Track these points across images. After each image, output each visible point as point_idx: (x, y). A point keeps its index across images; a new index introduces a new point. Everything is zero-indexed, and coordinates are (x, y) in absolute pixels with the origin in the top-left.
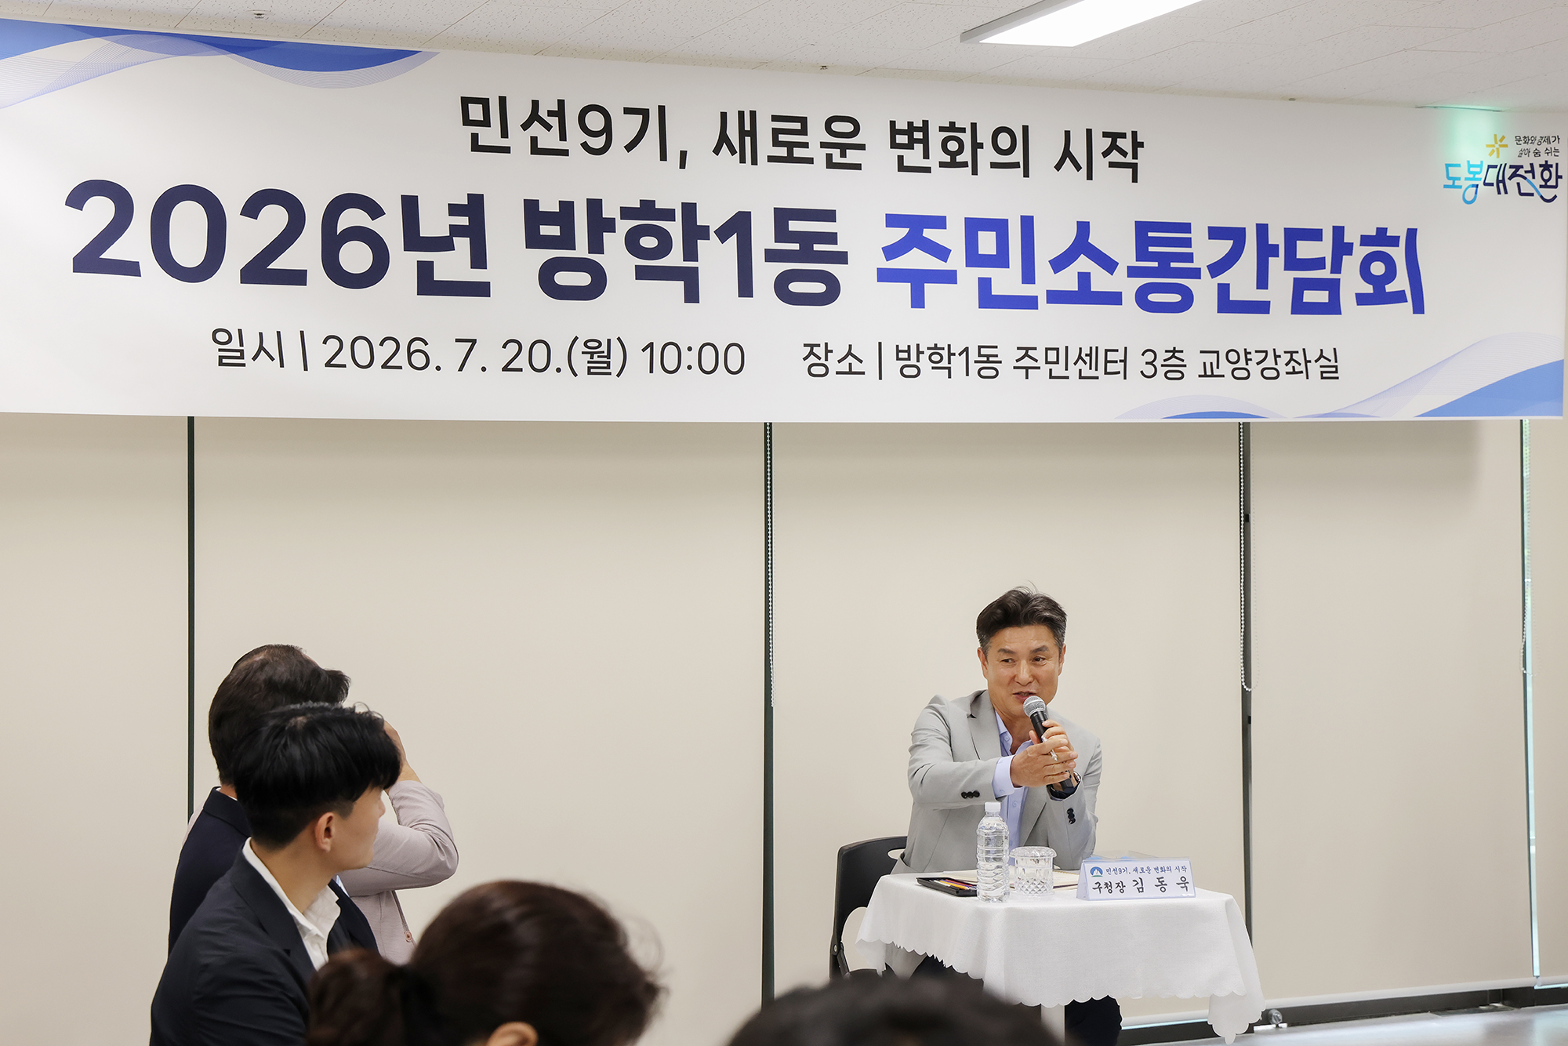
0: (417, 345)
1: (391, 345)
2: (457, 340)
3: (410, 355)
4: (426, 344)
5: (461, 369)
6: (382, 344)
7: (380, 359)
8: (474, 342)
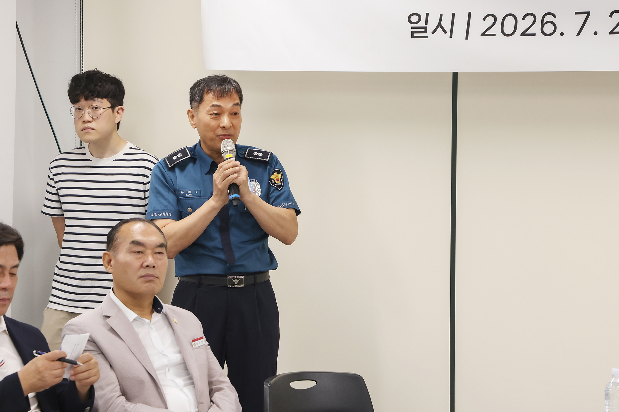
0: (549, 18)
1: (530, 19)
2: (576, 13)
3: (543, 25)
4: (555, 17)
5: (578, 34)
6: (524, 18)
7: (520, 30)
8: (588, 14)
